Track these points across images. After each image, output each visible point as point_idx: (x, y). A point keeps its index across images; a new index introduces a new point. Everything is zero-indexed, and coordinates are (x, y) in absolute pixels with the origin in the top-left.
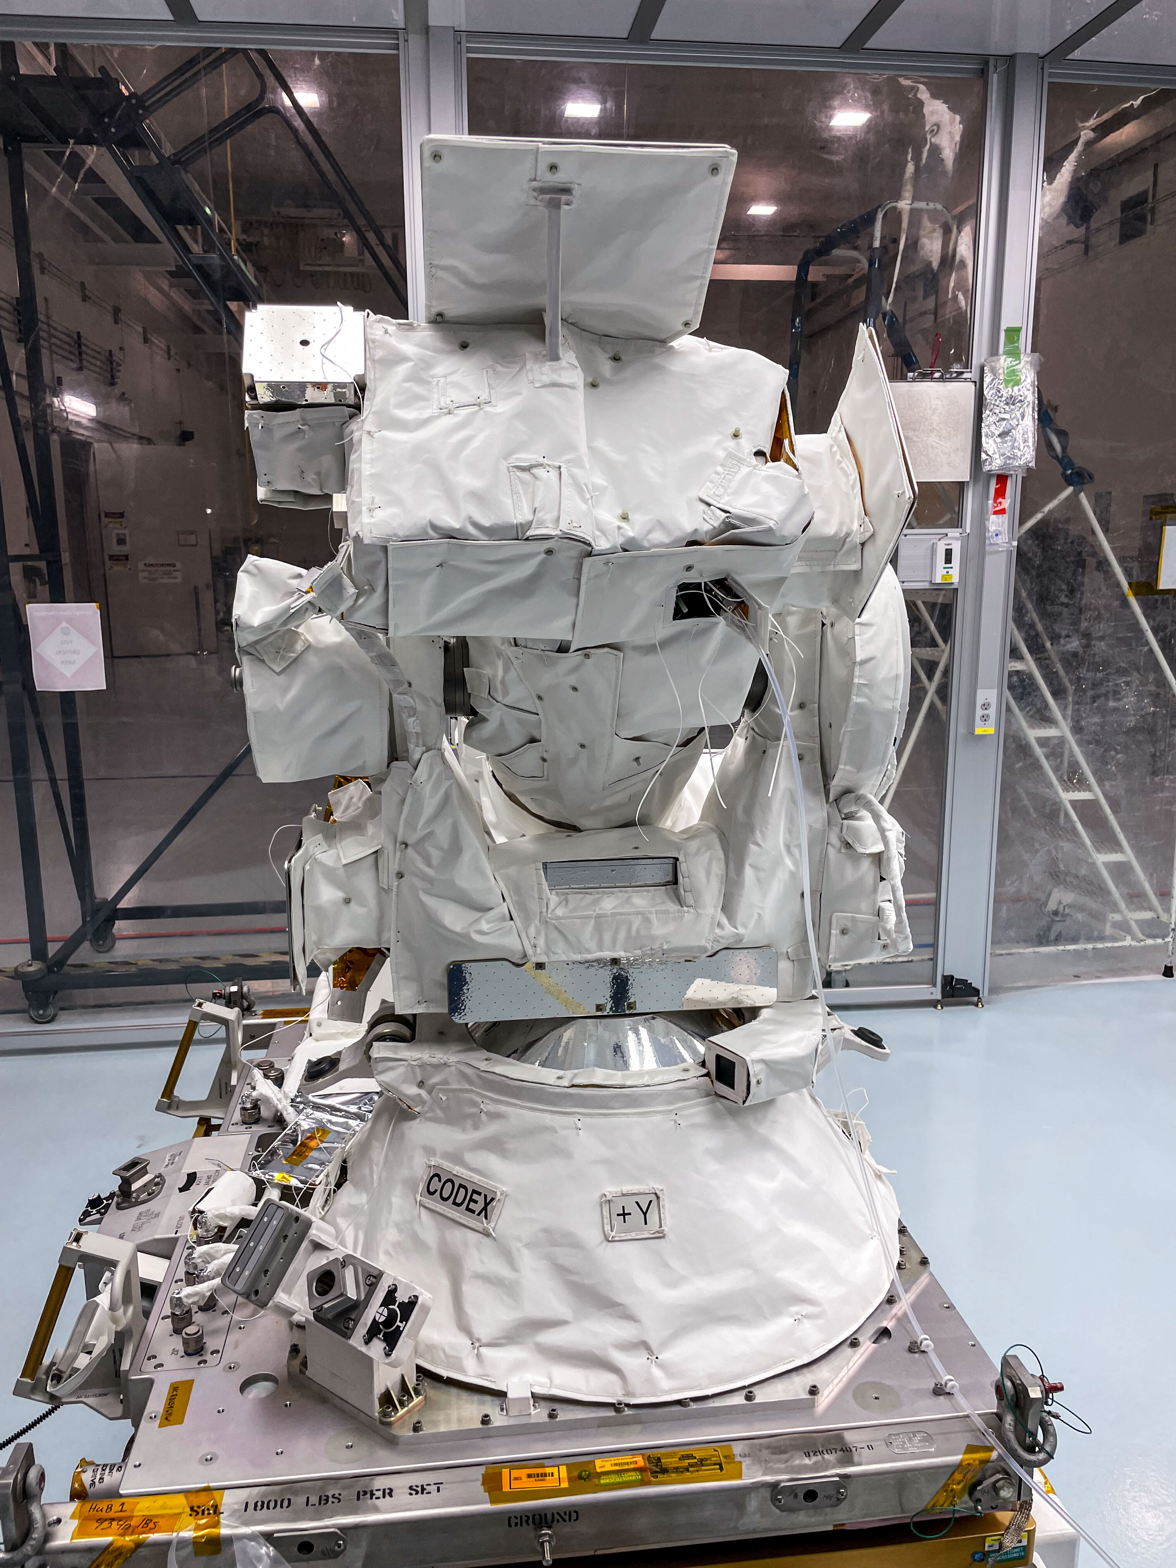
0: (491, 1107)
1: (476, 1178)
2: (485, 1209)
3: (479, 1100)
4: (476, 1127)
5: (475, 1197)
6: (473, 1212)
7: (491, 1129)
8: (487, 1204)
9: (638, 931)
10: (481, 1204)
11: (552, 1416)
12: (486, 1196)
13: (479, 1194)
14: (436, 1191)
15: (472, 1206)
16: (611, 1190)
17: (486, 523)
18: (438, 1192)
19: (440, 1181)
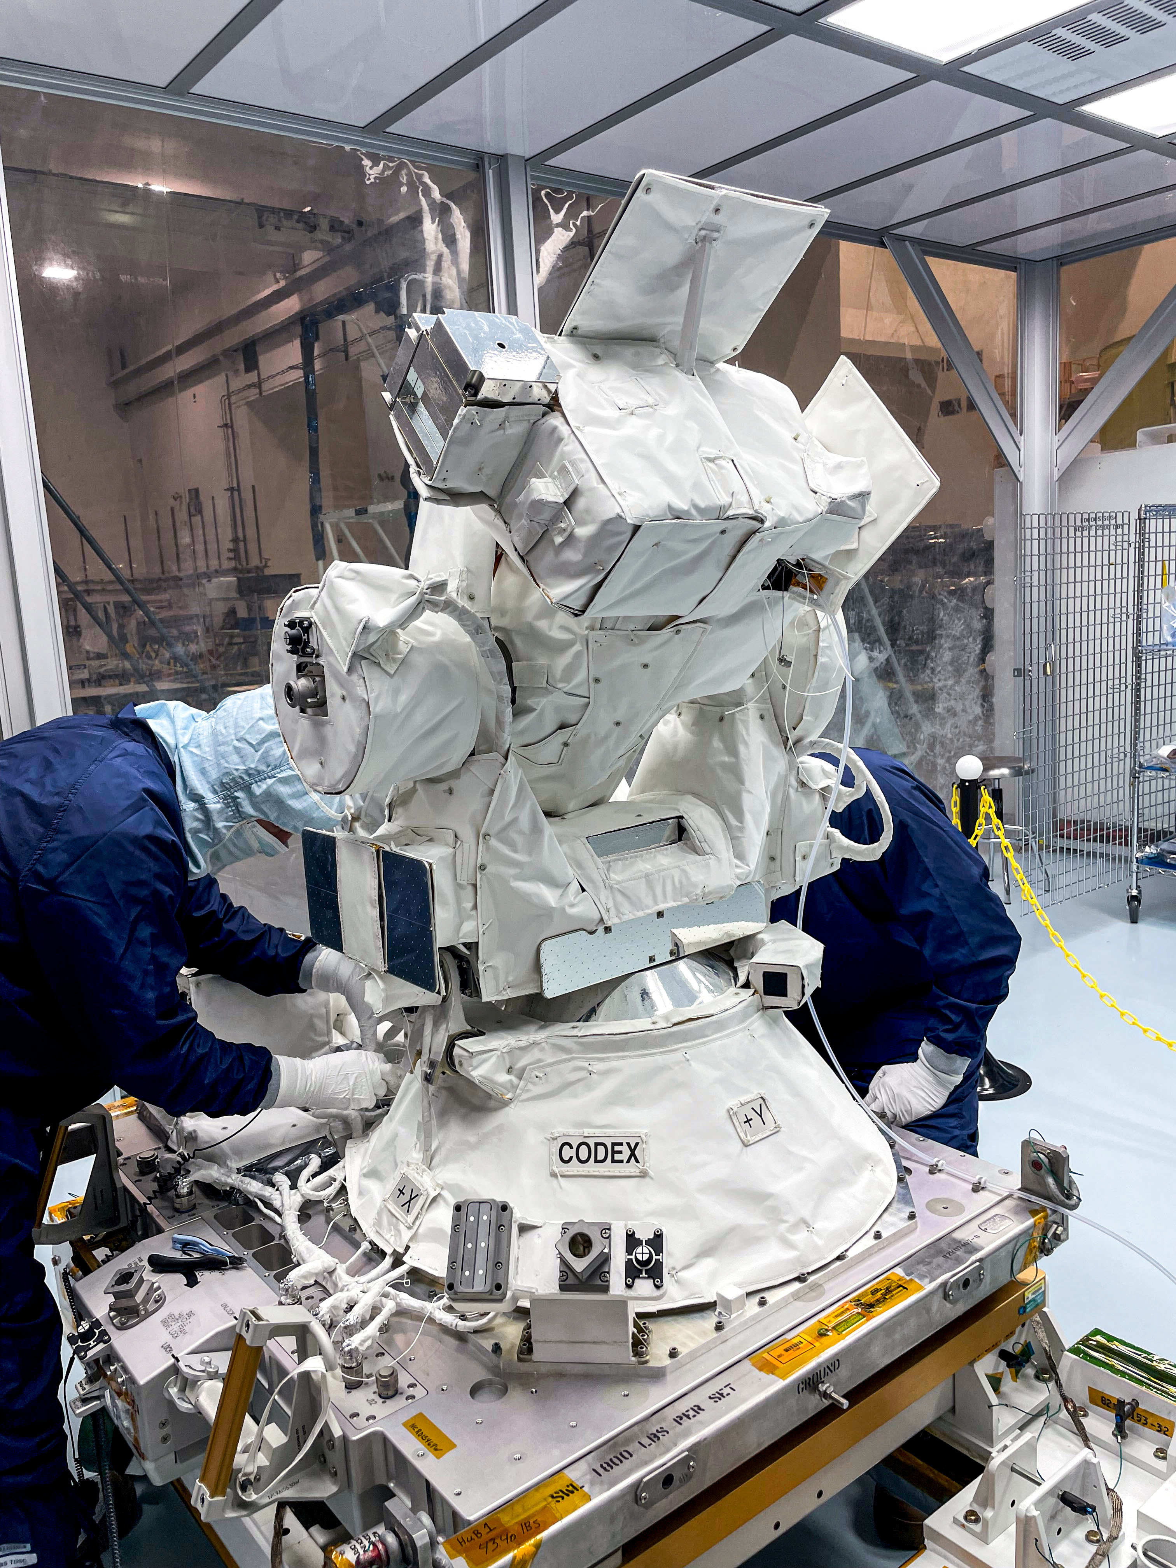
0: (598, 1066)
1: (610, 1132)
2: (633, 1154)
3: (586, 1064)
4: (589, 1088)
5: (617, 1148)
6: (622, 1161)
7: (609, 1085)
8: (633, 1151)
9: (681, 883)
10: (627, 1152)
11: (762, 1303)
12: (628, 1144)
13: (621, 1144)
14: (571, 1158)
15: (617, 1157)
16: (733, 1103)
17: (702, 504)
18: (575, 1158)
19: (571, 1147)
